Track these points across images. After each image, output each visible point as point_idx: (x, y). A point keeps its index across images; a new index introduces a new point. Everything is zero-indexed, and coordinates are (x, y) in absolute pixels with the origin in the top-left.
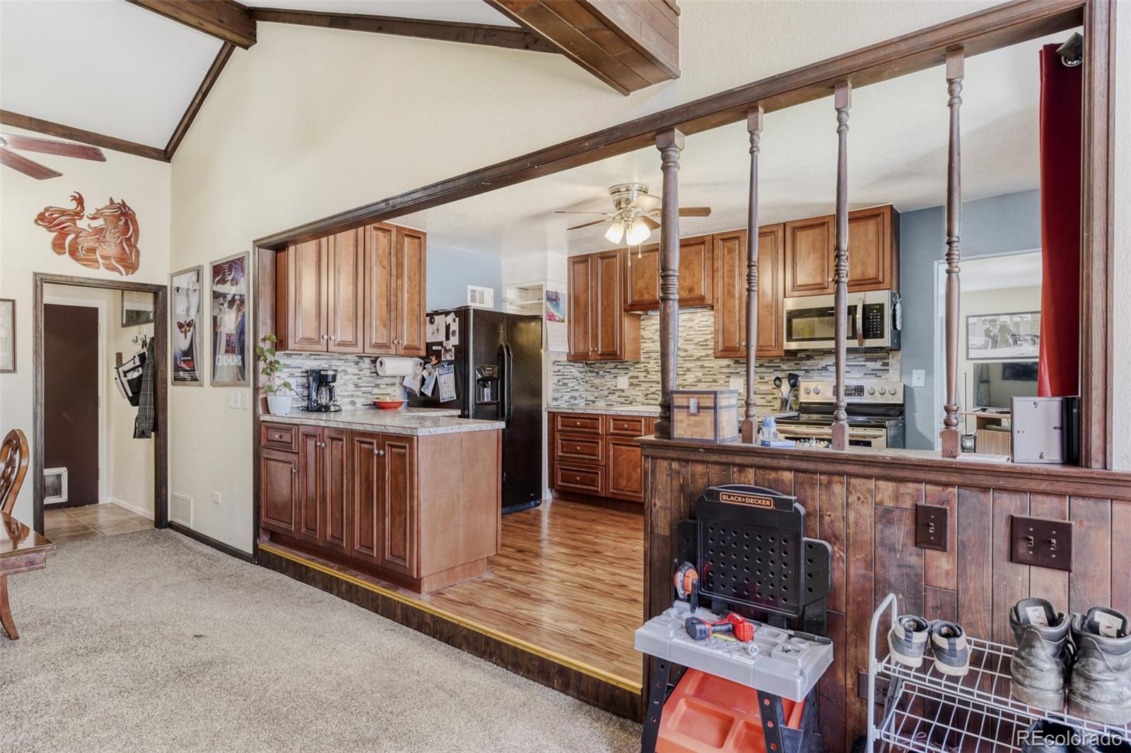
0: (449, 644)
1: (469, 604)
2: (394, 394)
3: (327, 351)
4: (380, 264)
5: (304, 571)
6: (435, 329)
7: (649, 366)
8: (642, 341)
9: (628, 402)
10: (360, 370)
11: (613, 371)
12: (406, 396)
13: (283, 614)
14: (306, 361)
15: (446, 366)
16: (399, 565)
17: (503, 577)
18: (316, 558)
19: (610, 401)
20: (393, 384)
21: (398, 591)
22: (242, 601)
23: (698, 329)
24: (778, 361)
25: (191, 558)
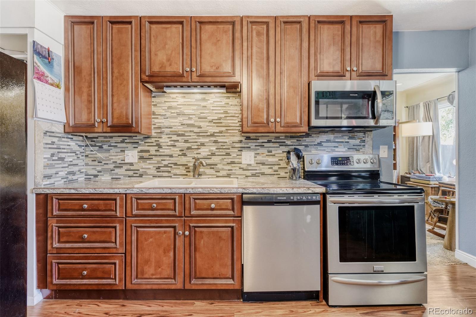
7: (161, 140)
8: (153, 116)
9: (138, 175)
11: (119, 145)
19: (117, 174)
23: (212, 108)
24: (283, 138)
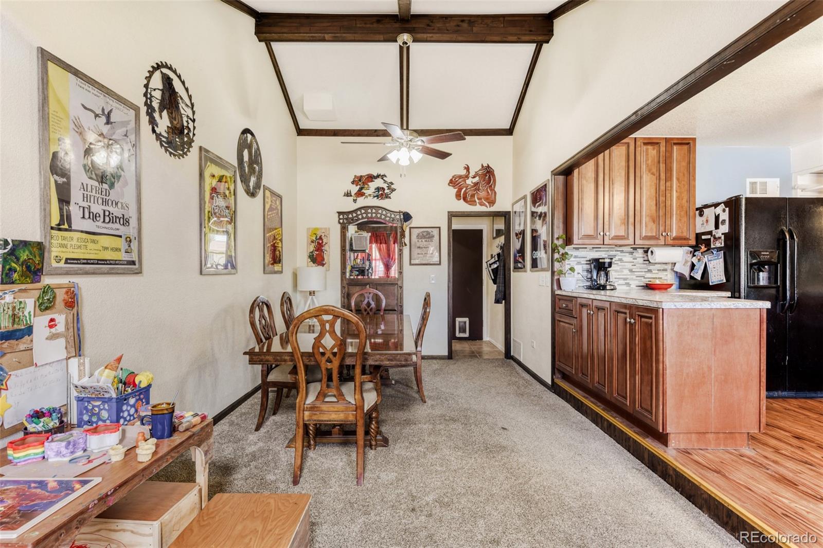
0: (690, 501)
1: (715, 471)
2: (666, 278)
3: (603, 244)
4: (649, 171)
5: (580, 404)
6: (705, 220)
10: (634, 259)
12: (678, 280)
13: (559, 430)
14: (590, 252)
15: (715, 253)
16: (646, 417)
17: (766, 457)
18: (589, 397)
20: (665, 270)
21: (647, 439)
22: (536, 414)
25: (517, 380)
